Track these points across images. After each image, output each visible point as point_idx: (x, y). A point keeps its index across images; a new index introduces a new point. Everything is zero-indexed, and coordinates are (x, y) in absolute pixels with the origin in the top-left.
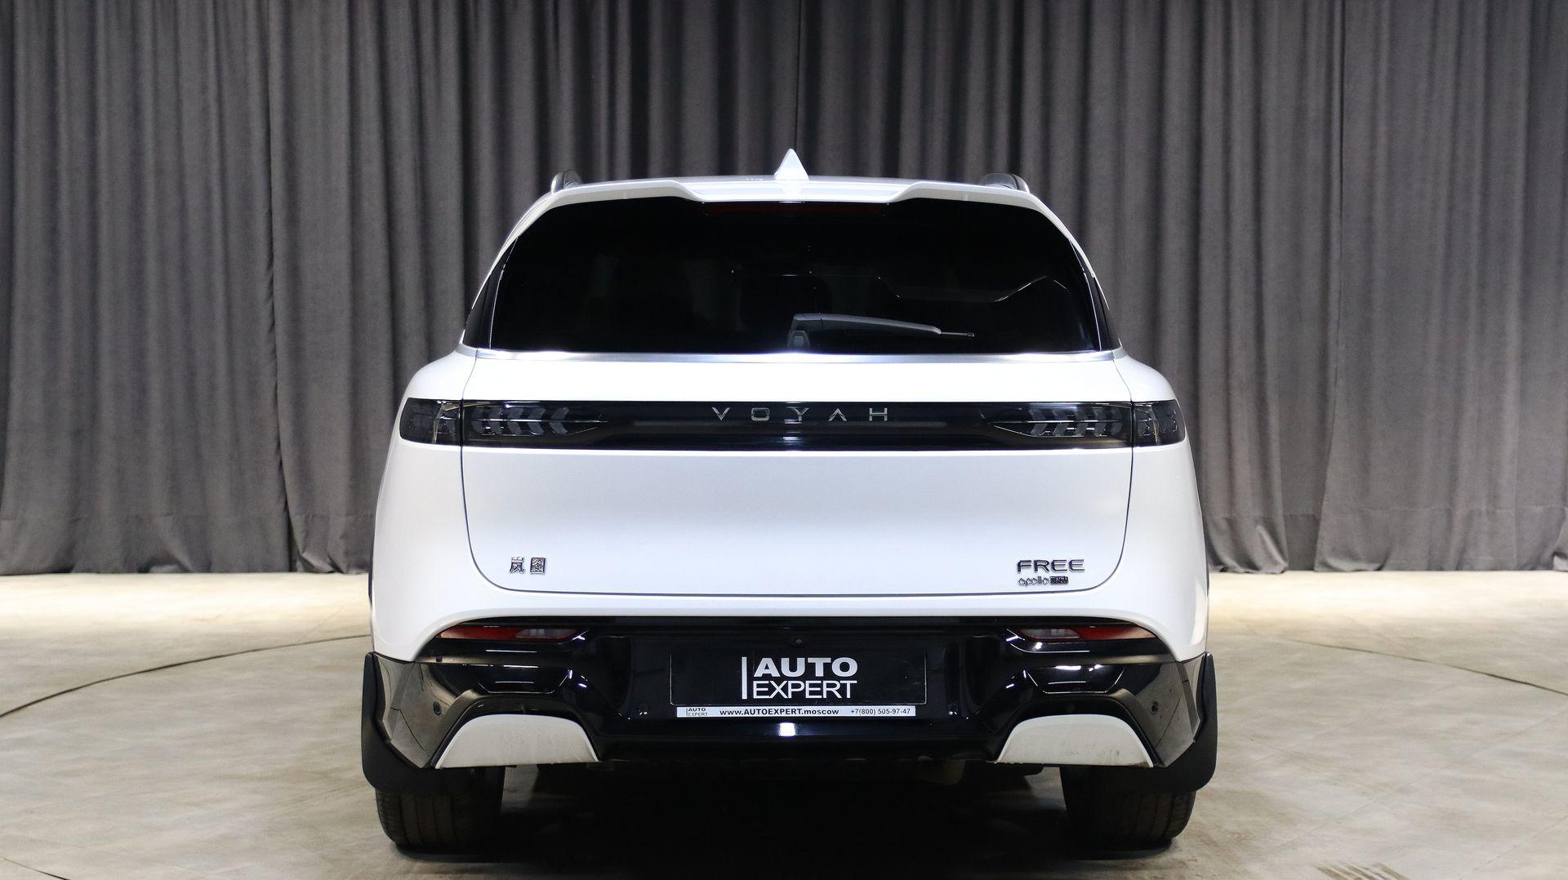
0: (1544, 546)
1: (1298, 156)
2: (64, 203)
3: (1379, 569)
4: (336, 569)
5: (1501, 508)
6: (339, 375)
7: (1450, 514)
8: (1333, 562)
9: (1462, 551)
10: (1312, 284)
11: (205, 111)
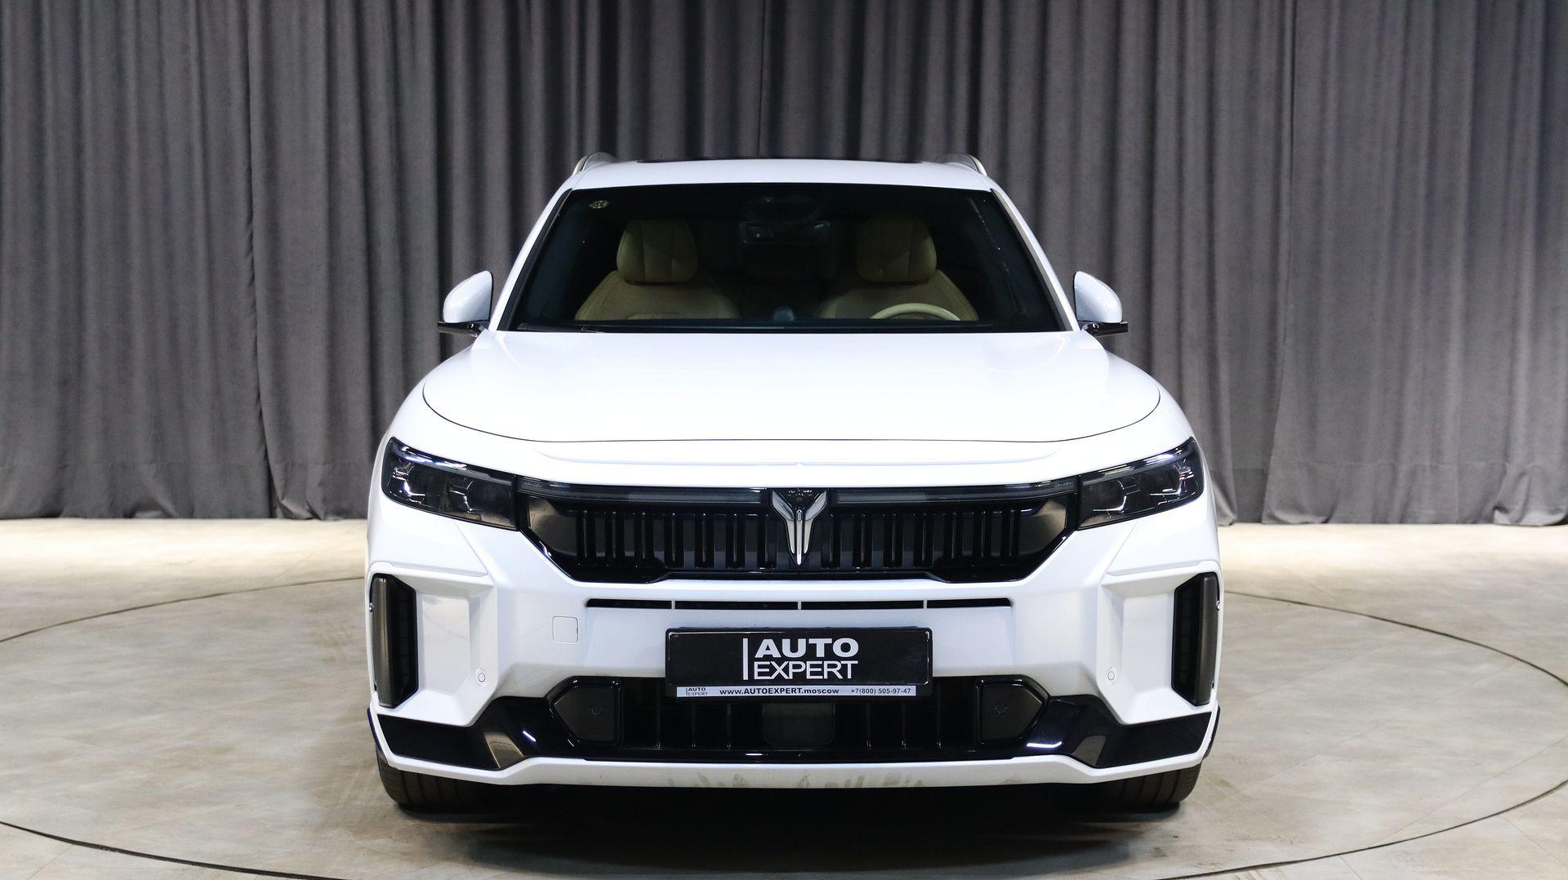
0: (1486, 500)
1: (1251, 119)
2: (50, 159)
3: (1326, 522)
4: (314, 516)
5: (1443, 463)
6: (316, 327)
7: (1394, 468)
8: (1280, 515)
9: (1406, 506)
10: (1262, 245)
11: (186, 70)
